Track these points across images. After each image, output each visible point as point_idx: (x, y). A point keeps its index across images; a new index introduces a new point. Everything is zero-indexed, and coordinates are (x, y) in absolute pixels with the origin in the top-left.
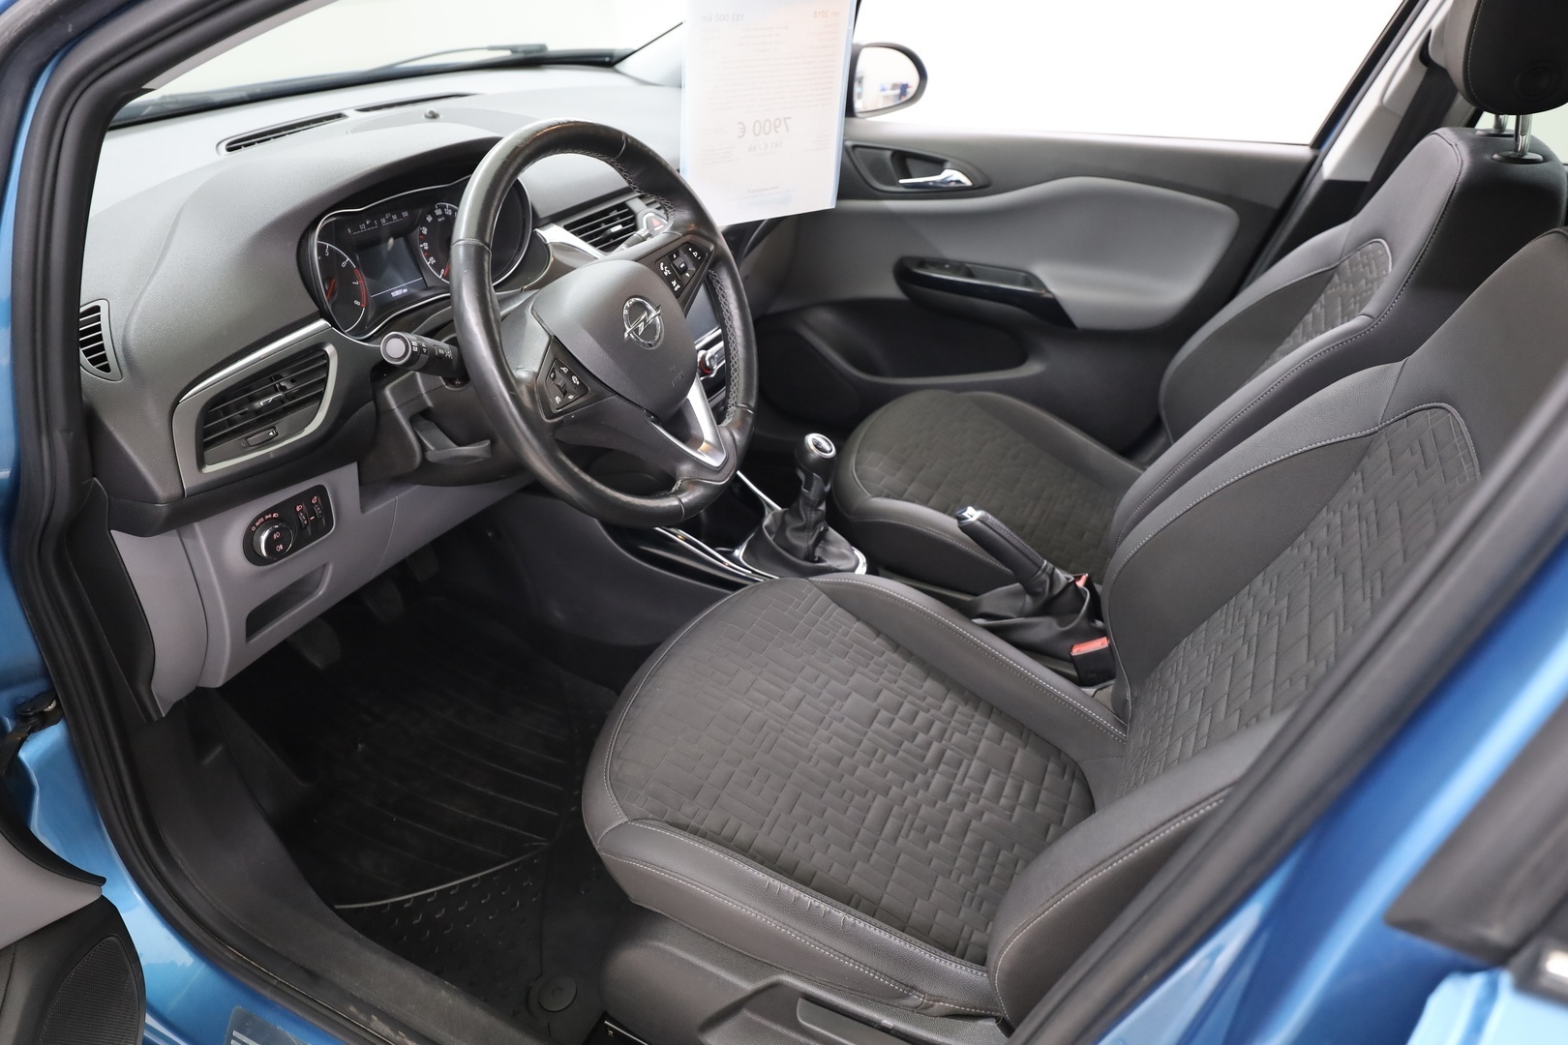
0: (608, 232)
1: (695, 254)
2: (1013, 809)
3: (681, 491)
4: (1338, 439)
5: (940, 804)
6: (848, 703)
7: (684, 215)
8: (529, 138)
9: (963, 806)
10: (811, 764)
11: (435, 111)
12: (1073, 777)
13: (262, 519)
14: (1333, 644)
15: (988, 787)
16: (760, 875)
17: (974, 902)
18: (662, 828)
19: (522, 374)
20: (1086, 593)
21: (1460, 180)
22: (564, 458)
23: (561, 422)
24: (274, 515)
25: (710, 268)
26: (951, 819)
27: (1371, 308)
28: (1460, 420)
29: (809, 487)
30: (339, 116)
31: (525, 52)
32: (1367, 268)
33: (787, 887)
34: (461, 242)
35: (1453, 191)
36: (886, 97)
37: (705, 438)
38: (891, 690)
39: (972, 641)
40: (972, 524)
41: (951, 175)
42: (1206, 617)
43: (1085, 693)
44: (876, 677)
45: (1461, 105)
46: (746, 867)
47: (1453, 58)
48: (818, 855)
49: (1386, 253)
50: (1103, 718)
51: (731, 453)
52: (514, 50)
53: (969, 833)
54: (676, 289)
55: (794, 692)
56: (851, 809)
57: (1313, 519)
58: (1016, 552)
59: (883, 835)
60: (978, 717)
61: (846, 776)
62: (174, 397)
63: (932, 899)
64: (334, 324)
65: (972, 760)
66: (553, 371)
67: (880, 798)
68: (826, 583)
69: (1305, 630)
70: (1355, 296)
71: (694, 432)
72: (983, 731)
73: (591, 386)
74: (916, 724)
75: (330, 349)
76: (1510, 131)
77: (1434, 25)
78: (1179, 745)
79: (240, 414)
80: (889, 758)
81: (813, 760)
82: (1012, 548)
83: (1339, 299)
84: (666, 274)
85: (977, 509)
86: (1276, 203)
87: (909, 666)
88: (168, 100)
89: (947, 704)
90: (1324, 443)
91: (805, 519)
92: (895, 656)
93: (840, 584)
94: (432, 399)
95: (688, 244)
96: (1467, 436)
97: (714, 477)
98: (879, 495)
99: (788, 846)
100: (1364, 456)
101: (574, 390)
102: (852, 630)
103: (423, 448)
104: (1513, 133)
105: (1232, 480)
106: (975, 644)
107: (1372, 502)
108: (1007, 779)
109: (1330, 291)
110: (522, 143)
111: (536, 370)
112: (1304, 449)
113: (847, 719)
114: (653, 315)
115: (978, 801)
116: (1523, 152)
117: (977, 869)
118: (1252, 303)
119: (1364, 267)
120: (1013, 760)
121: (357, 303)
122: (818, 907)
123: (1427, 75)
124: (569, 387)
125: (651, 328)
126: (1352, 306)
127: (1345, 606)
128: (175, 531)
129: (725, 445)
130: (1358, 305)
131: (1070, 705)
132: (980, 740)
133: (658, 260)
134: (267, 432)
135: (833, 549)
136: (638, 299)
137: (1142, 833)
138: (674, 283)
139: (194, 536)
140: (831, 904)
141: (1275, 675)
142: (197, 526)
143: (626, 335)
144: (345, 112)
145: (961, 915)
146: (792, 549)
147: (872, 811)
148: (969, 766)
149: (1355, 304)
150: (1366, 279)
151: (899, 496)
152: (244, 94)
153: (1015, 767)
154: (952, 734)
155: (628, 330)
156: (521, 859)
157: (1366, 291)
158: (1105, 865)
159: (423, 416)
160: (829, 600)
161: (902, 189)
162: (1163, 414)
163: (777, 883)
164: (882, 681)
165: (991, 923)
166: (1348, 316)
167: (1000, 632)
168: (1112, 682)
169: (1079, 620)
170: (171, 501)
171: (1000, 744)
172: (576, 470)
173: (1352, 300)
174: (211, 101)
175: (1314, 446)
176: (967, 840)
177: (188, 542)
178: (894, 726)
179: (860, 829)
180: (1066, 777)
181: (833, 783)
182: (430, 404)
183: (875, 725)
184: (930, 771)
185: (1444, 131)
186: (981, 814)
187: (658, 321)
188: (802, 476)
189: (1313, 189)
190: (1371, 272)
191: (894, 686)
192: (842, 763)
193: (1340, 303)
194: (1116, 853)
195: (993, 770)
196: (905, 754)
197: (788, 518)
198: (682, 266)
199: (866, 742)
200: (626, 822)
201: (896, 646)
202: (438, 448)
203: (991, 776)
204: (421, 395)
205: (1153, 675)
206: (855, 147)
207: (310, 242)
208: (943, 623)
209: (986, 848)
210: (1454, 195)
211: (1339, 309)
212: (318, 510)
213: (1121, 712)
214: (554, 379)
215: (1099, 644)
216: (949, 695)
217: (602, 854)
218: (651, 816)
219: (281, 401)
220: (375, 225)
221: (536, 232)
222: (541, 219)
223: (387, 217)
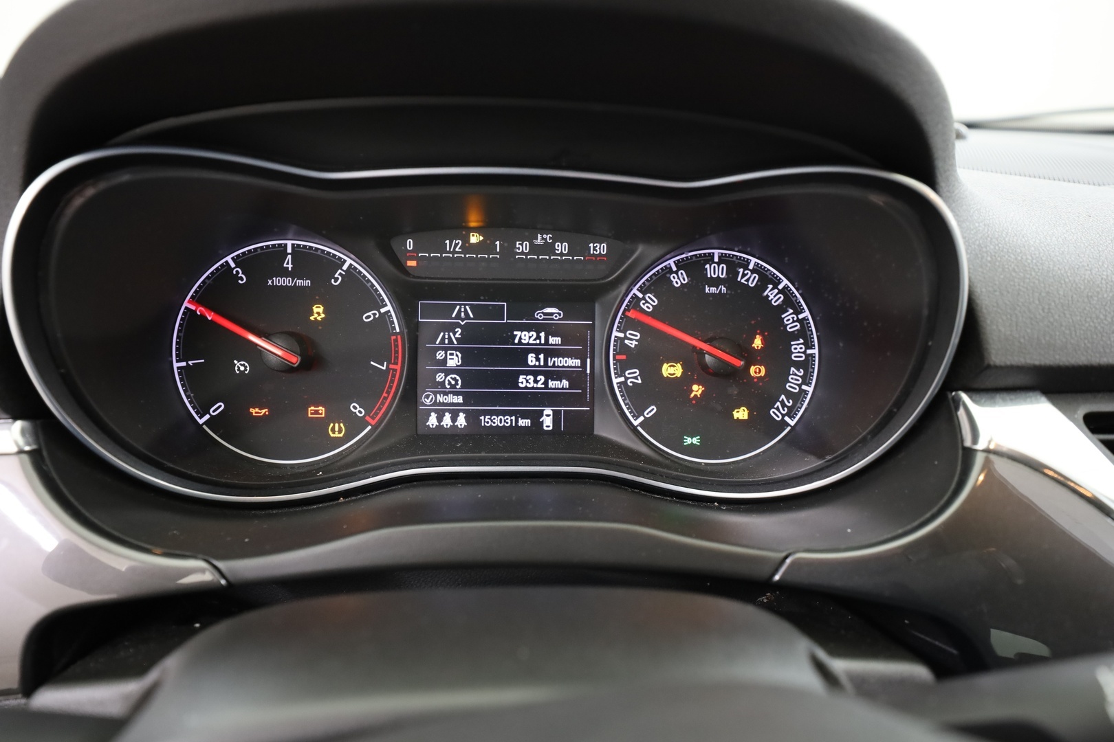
220: (493, 251)
221: (957, 403)
222: (989, 367)
223: (539, 241)
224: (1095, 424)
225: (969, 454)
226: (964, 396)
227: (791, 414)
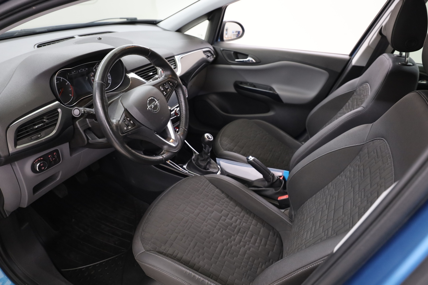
0: (148, 75)
1: (171, 84)
2: (259, 247)
3: (163, 154)
4: (353, 145)
5: (238, 246)
6: (213, 215)
7: (168, 73)
8: (119, 51)
9: (245, 246)
10: (201, 233)
11: (100, 37)
12: (277, 236)
13: (37, 160)
14: (350, 211)
15: (252, 240)
16: (183, 269)
17: (246, 277)
18: (155, 254)
19: (114, 121)
20: (283, 181)
21: (389, 70)
22: (126, 146)
23: (126, 135)
24: (41, 159)
25: (175, 88)
26: (241, 250)
27: (364, 105)
28: (388, 145)
29: (205, 149)
30: (73, 37)
31: (131, 20)
32: (363, 92)
33: (191, 272)
34: (96, 82)
35: (387, 73)
36: (234, 35)
37: (172, 138)
38: (226, 210)
39: (249, 195)
40: (251, 161)
41: (249, 59)
42: (315, 193)
43: (281, 211)
44: (221, 206)
45: (390, 47)
46: (179, 266)
47: (389, 34)
48: (201, 262)
49: (369, 88)
50: (286, 219)
51: (179, 142)
52: (127, 19)
53: (246, 255)
54: (165, 94)
55: (197, 211)
56: (212, 247)
57: (346, 168)
58: (263, 169)
59: (221, 256)
60: (250, 218)
61: (211, 237)
62: (7, 125)
63: (234, 275)
64: (61, 102)
65: (248, 231)
66: (125, 119)
67: (220, 244)
68: (208, 177)
69: (342, 204)
70: (360, 100)
71: (169, 136)
72: (252, 223)
73: (137, 124)
74: (232, 220)
75: (59, 110)
76: (403, 55)
77: (384, 24)
78: (306, 234)
79: (30, 130)
80: (224, 231)
81: (202, 232)
82: (262, 168)
83: (356, 100)
84: (162, 90)
85: (252, 156)
86: (339, 70)
87: (231, 202)
88: (23, 31)
89: (242, 214)
90: (349, 146)
91: (204, 158)
92: (227, 200)
93: (212, 177)
94: (91, 125)
95: (169, 81)
96: (389, 150)
97: (174, 149)
98: (226, 150)
99: (192, 259)
100: (360, 151)
101: (131, 125)
102: (215, 192)
103: (88, 139)
104: (405, 56)
105: (323, 155)
106: (250, 196)
107: (362, 166)
108: (258, 237)
109: (353, 97)
110: (117, 52)
111: (119, 119)
112: (344, 147)
113: (212, 219)
114: (157, 102)
115: (249, 244)
116: (407, 62)
117: (248, 266)
118: (332, 99)
119: (363, 91)
120: (260, 231)
121: (70, 95)
122: (200, 279)
123: (381, 38)
124: (130, 124)
125: (156, 107)
126: (359, 103)
127: (354, 198)
128: (10, 164)
129: (178, 140)
130: (360, 103)
131: (277, 215)
132: (251, 225)
133: (160, 86)
134: (38, 135)
135: (212, 166)
136: (153, 98)
137: (291, 272)
138: (164, 92)
139: (15, 165)
140: (204, 278)
141: (333, 217)
142: (16, 162)
143: (148, 109)
144: (75, 36)
145: (242, 281)
146: (200, 166)
147: (218, 248)
148: (247, 233)
149: (360, 102)
150: (363, 95)
151: (232, 151)
152: (46, 30)
153: (260, 233)
154: (243, 223)
155: (149, 107)
156: (118, 255)
157: (363, 99)
158: (280, 280)
159: (88, 130)
160: (209, 182)
161: (236, 62)
162: (307, 128)
163: (188, 271)
164: (223, 207)
165: (251, 283)
166: (358, 106)
167: (257, 192)
168: (289, 208)
169: (280, 189)
170: (5, 157)
171: (256, 226)
172: (130, 149)
173: (359, 101)
174: (36, 32)
175: (346, 147)
176: (245, 256)
177: (14, 167)
178: (226, 221)
179: (214, 254)
180: (275, 236)
181: (207, 239)
182: (90, 126)
183: (221, 221)
184: (236, 235)
185: (385, 55)
186: (250, 249)
187: (158, 104)
188: (203, 145)
189: (349, 68)
190: (365, 93)
191: (227, 209)
192: (210, 233)
193: (356, 101)
194: (284, 277)
195: (254, 235)
196: (229, 230)
197: (199, 157)
198: (167, 87)
199: (217, 227)
200: (144, 251)
201: (228, 196)
202: (92, 139)
203: (253, 236)
204: (88, 123)
205: (300, 209)
206: (223, 50)
207: (54, 78)
208: (241, 190)
209: (251, 259)
210: (388, 74)
211: (355, 103)
212: (56, 156)
213: (291, 218)
214: (124, 122)
215: (285, 197)
216: (243, 211)
217: (137, 261)
218: (152, 249)
219: (44, 125)
220: (77, 72)
221: (126, 75)
222: (128, 71)
223: (81, 70)
224: (136, 73)
225: (129, 79)
226: (127, 74)
227: (110, 82)
